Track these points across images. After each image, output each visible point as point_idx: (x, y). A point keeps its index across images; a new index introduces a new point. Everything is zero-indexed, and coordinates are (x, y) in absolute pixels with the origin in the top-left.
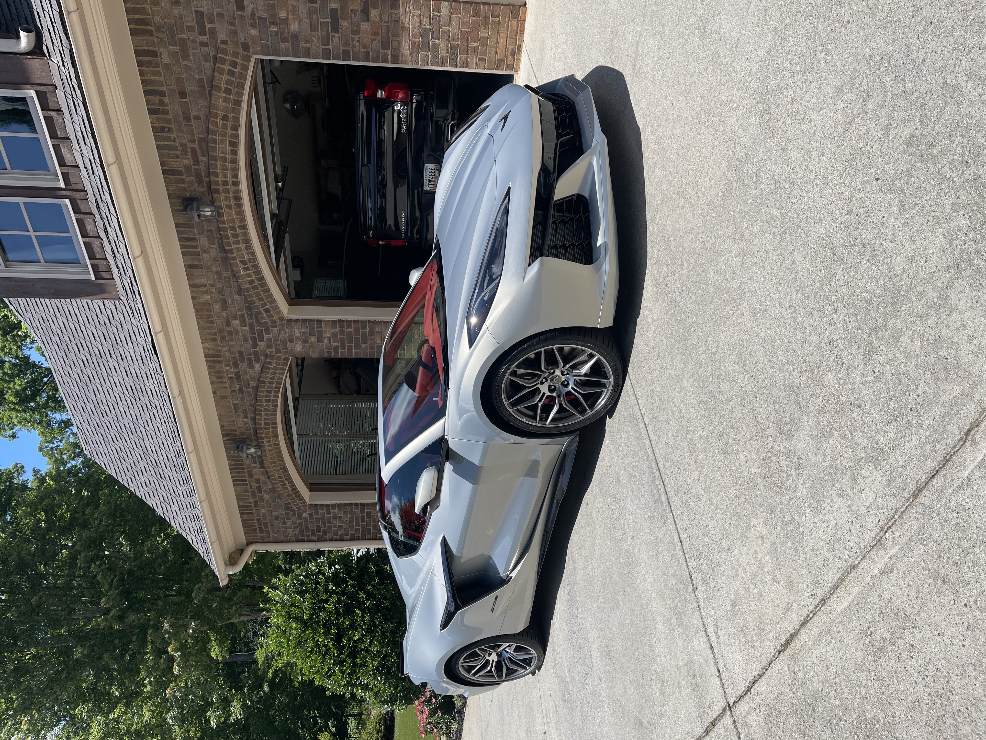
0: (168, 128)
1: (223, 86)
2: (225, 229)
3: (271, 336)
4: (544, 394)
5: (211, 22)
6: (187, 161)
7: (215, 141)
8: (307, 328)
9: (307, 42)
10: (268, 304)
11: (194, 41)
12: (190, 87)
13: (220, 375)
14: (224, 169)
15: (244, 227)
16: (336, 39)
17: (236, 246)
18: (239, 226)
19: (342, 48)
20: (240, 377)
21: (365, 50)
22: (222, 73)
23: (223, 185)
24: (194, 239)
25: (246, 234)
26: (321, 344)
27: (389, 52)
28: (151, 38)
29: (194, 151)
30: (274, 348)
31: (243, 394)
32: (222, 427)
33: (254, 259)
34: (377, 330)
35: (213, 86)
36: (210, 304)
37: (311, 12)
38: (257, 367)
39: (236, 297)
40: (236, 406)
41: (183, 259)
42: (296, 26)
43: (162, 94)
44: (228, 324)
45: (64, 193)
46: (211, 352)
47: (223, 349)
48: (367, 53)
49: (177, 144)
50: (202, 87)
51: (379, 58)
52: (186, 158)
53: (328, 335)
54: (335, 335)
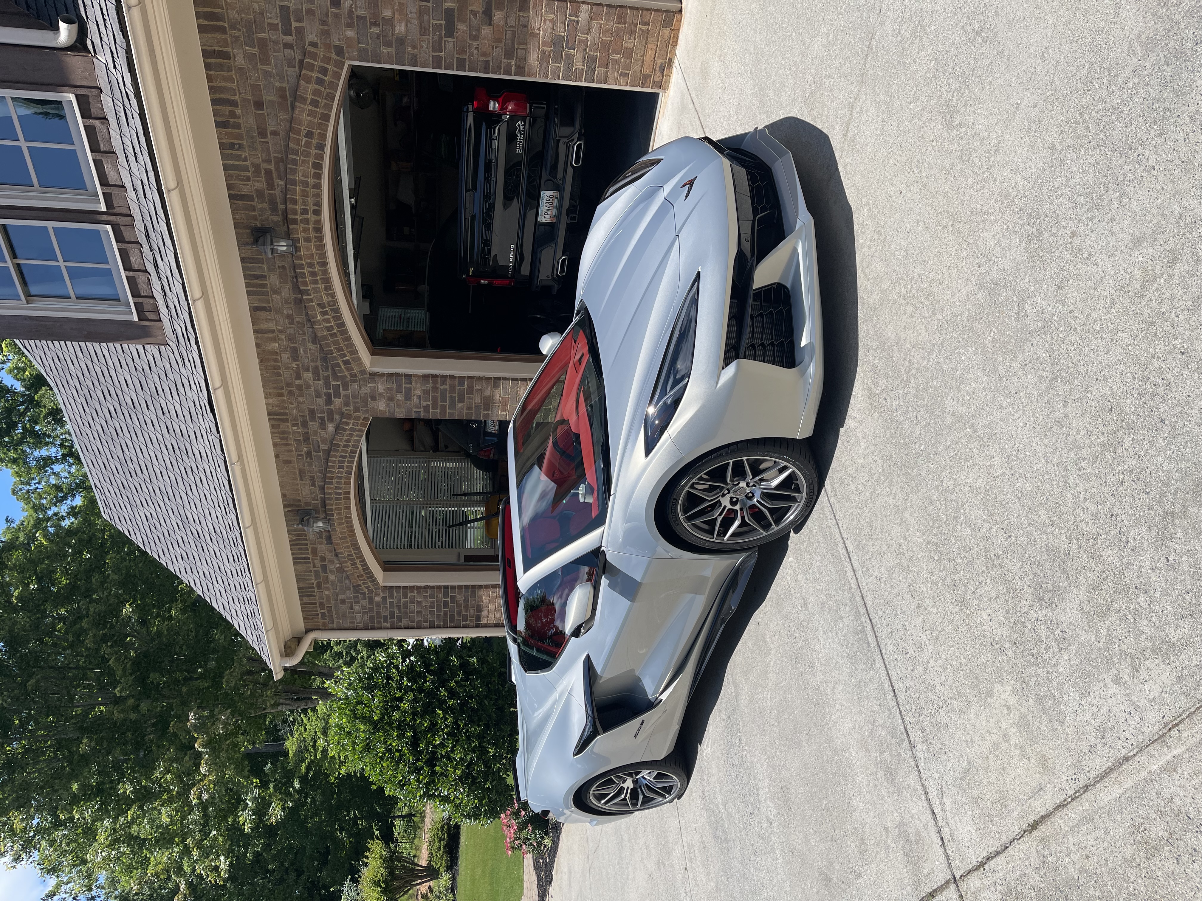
0: (239, 144)
1: (310, 97)
2: (301, 266)
3: (350, 391)
4: (725, 507)
5: (299, 20)
6: (260, 184)
7: (295, 162)
8: (393, 383)
9: (414, 47)
10: (348, 354)
11: (276, 42)
12: (269, 97)
13: (285, 436)
14: (305, 195)
15: (324, 264)
16: (450, 44)
17: (313, 286)
18: (318, 263)
19: (456, 56)
20: (309, 439)
21: (485, 59)
22: (309, 81)
23: (301, 213)
24: (263, 277)
25: (326, 272)
26: (409, 402)
27: (513, 63)
28: (224, 37)
29: (268, 172)
30: (351, 406)
31: (311, 458)
32: (284, 496)
33: (334, 302)
34: (477, 387)
35: (296, 97)
36: (277, 353)
37: (422, 12)
38: (331, 427)
39: (310, 345)
40: (302, 473)
41: (249, 300)
42: (403, 28)
43: (234, 104)
44: (299, 377)
45: (105, 218)
46: (276, 409)
47: (290, 406)
48: (487, 62)
49: (248, 163)
50: (283, 97)
51: (501, 69)
52: (258, 181)
53: (418, 392)
54: (426, 392)
